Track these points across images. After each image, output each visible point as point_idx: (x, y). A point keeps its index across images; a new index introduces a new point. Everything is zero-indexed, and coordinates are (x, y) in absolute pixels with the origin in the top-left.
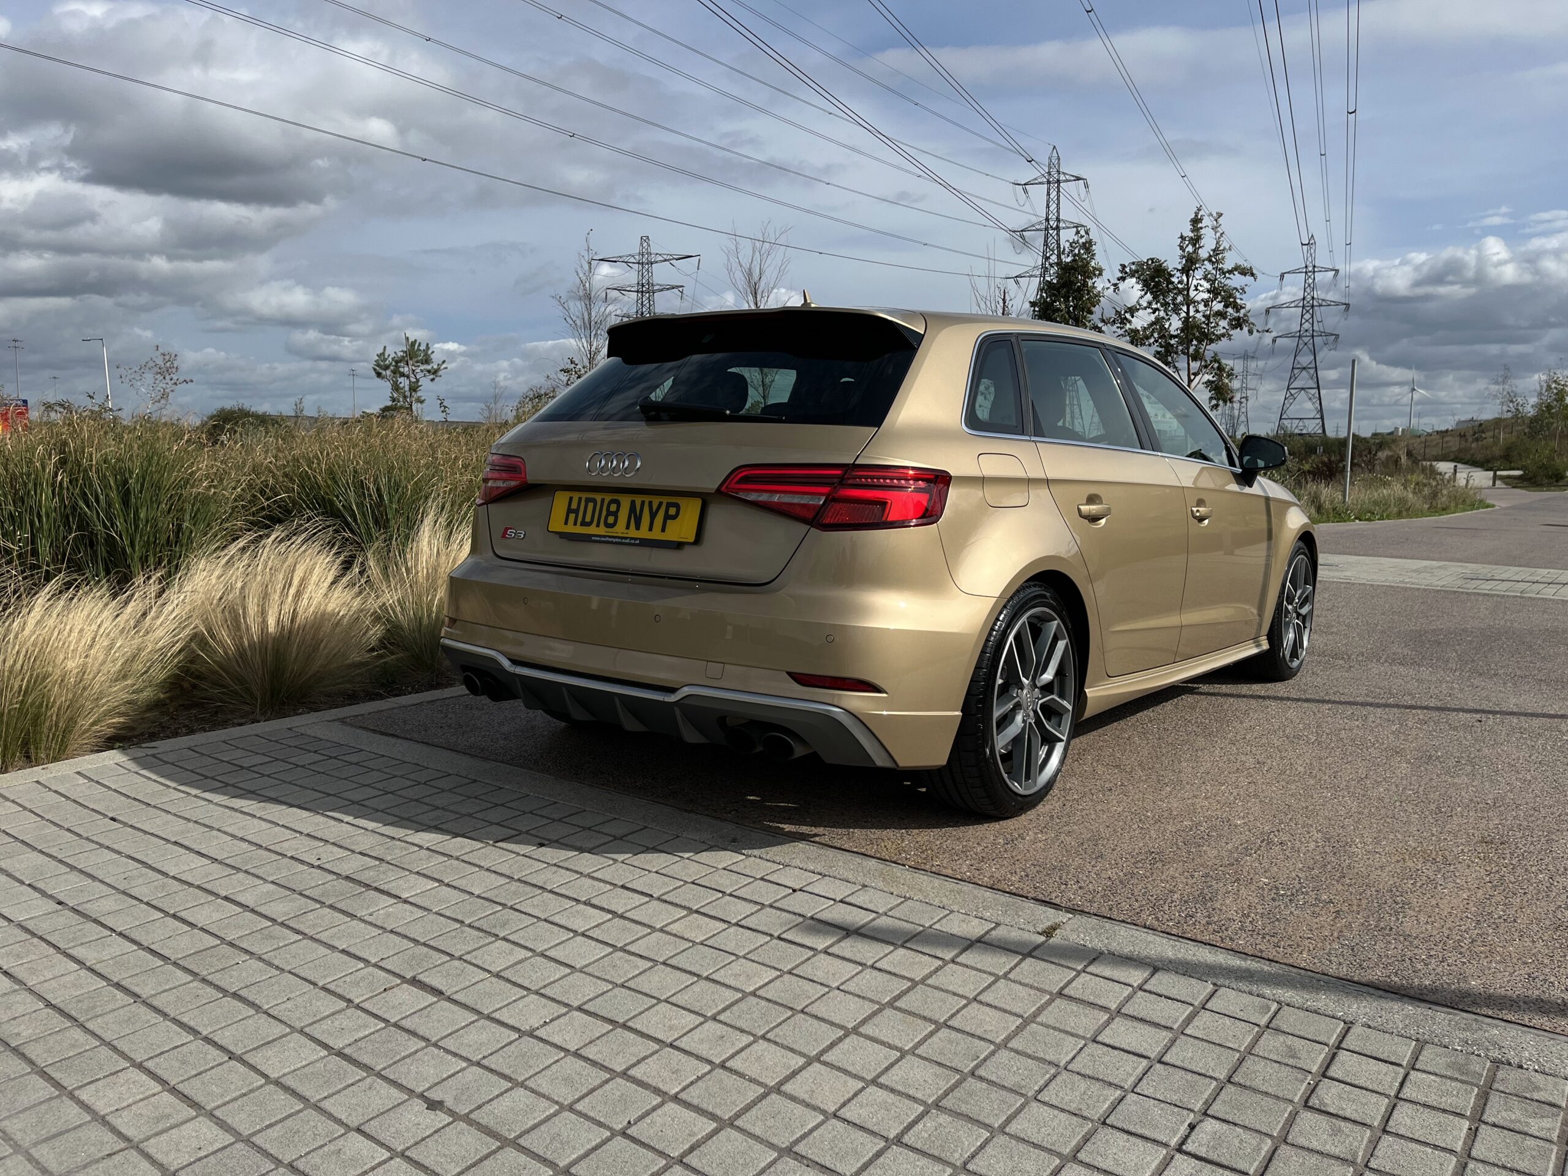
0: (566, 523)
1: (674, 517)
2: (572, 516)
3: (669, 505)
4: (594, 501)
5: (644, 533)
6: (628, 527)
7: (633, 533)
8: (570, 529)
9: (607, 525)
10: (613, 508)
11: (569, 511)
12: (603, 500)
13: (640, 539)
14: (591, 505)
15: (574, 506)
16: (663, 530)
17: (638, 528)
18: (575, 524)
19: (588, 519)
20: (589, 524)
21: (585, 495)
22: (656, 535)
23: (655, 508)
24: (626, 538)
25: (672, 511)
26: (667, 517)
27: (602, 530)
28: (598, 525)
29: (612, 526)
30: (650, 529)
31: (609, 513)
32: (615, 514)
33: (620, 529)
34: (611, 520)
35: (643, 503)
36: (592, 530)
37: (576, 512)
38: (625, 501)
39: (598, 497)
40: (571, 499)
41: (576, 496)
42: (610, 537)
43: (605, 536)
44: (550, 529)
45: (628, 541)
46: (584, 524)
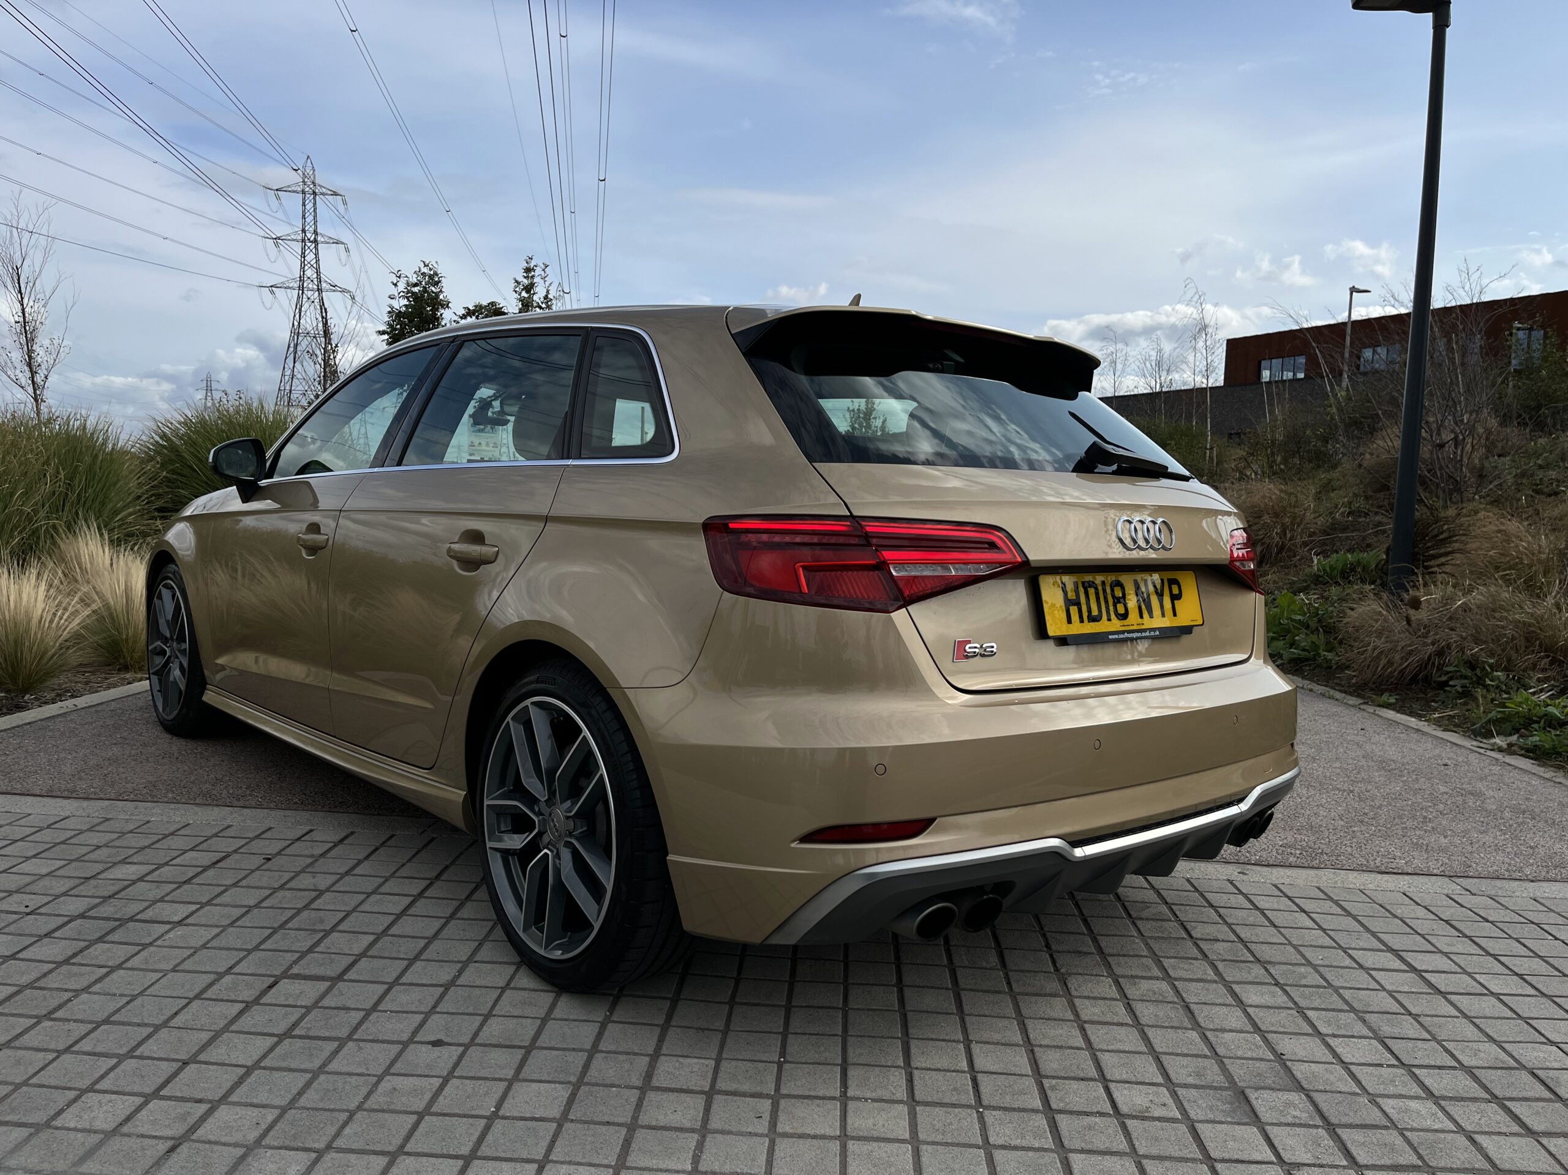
0: (1069, 621)
1: (1179, 596)
2: (1074, 610)
3: (1173, 582)
4: (1092, 584)
5: (1158, 621)
6: (1141, 617)
7: (1147, 622)
8: (1078, 628)
9: (1119, 617)
10: (1118, 591)
11: (1068, 604)
12: (1103, 585)
13: (1159, 629)
14: (1091, 591)
15: (1071, 595)
16: (1175, 614)
17: (1151, 616)
18: (1081, 620)
19: (1095, 612)
20: (1099, 618)
21: (1080, 581)
22: (1170, 620)
23: (1159, 586)
24: (1145, 630)
25: (1176, 591)
26: (1175, 598)
27: (1115, 625)
28: (1109, 619)
29: (1124, 616)
30: (1163, 615)
31: (1116, 601)
32: (1123, 600)
33: (1134, 618)
34: (1121, 609)
35: (1146, 584)
36: (1104, 626)
37: (1077, 602)
38: (1128, 582)
39: (1099, 579)
40: (1064, 585)
41: (1069, 582)
42: (1129, 632)
43: (1123, 632)
44: (1051, 633)
45: (1147, 634)
46: (1093, 619)
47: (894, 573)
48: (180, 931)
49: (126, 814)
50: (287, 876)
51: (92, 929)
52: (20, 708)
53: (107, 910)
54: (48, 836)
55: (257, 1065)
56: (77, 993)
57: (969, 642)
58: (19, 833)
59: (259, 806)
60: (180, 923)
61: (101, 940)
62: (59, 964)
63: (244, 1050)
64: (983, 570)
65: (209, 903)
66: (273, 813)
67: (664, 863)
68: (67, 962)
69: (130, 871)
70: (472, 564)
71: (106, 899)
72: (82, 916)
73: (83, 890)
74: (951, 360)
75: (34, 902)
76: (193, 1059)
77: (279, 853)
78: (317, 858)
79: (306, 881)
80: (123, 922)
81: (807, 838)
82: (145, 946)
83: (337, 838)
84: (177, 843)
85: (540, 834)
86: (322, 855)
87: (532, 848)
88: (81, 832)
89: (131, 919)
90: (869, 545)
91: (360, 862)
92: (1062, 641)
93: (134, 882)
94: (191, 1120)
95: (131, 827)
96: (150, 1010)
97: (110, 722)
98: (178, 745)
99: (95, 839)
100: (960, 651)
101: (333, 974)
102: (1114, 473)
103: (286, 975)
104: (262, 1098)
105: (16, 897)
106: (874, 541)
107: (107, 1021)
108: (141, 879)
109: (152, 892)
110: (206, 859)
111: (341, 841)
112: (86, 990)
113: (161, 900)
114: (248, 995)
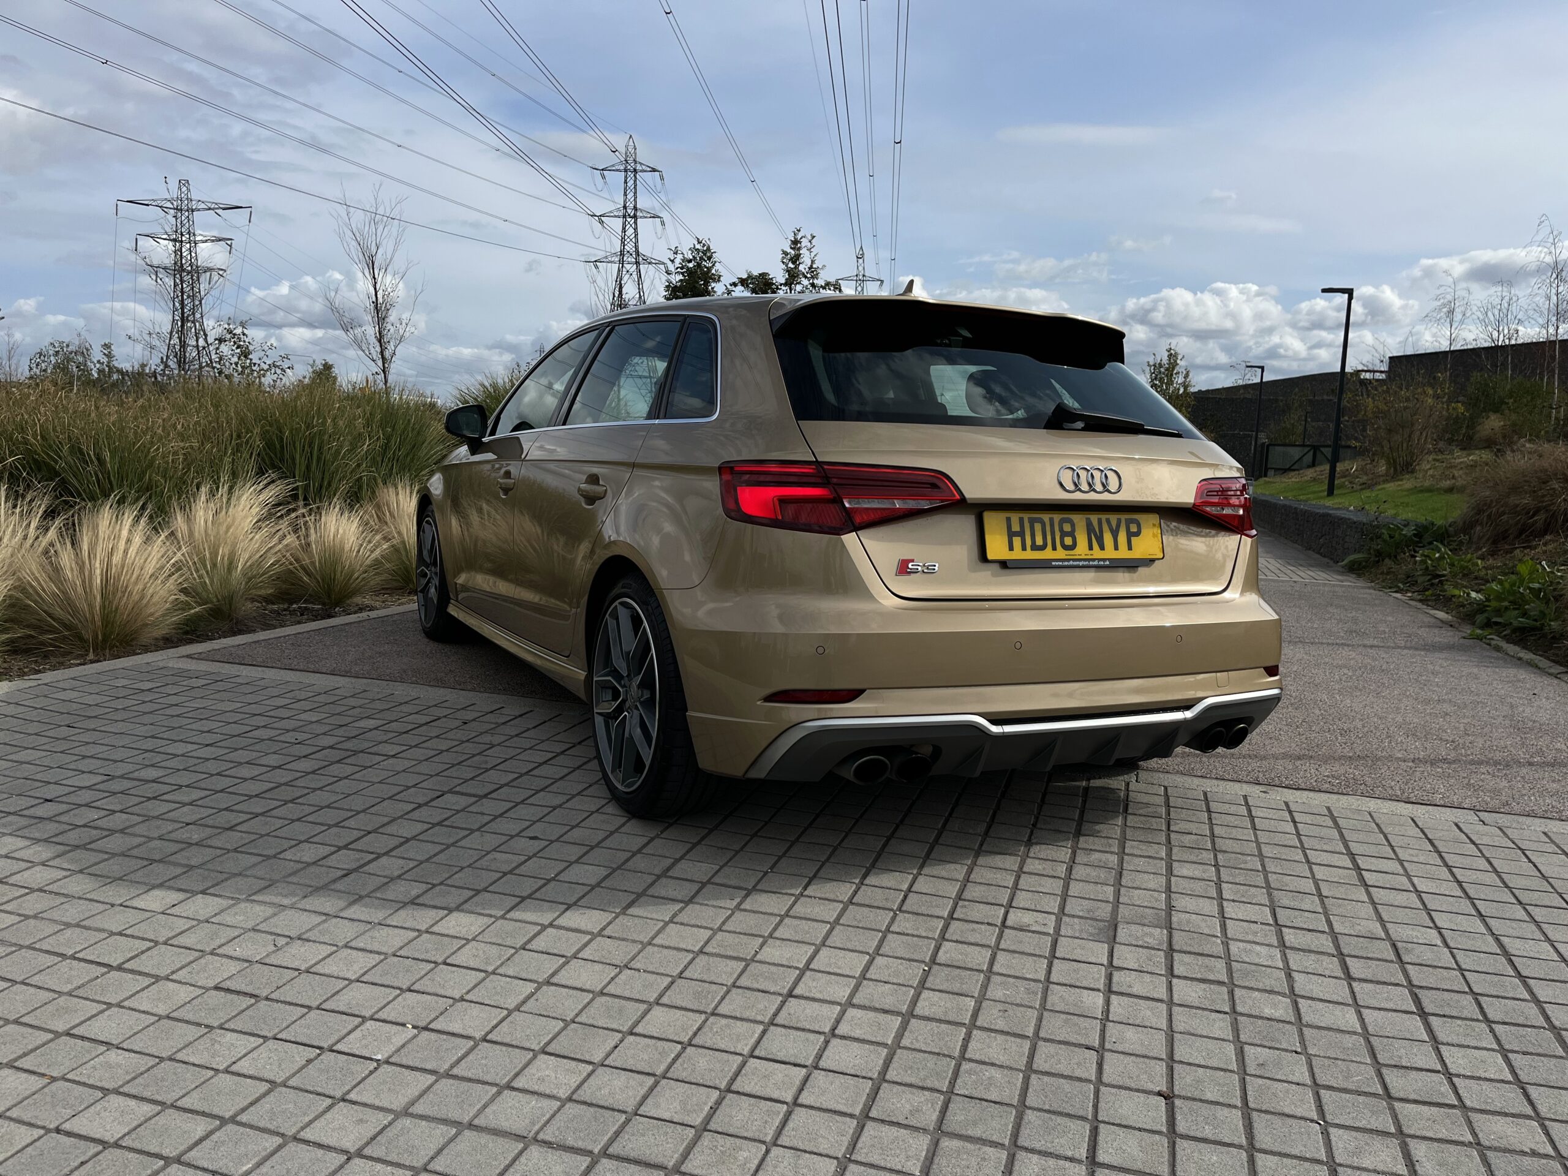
0: (1011, 548)
1: (1137, 534)
2: (1017, 541)
3: (1129, 522)
4: (1039, 521)
5: (1109, 553)
6: (1091, 548)
7: (1097, 553)
8: (1020, 555)
9: (1066, 548)
10: (1067, 528)
11: (1011, 535)
12: (1051, 520)
13: (1109, 559)
14: (1038, 527)
15: (1016, 528)
16: (1130, 548)
17: (1102, 548)
18: (1024, 548)
19: (1039, 541)
20: (1043, 548)
21: (1026, 516)
22: (1123, 553)
23: (1114, 524)
24: (1092, 560)
25: (1133, 528)
26: (1130, 535)
27: (1061, 553)
28: (1054, 548)
29: (1073, 547)
30: (1116, 548)
31: (1064, 534)
32: (1072, 534)
33: (1082, 550)
34: (1068, 541)
35: (1100, 522)
36: (1048, 554)
37: (1021, 534)
38: (1079, 519)
39: (1047, 515)
40: (1008, 520)
41: (1015, 517)
42: (1074, 560)
43: (1068, 560)
44: (990, 556)
45: (1096, 563)
46: (1035, 547)
47: (847, 505)
48: (391, 761)
49: (378, 688)
50: (474, 734)
51: (336, 755)
52: (330, 616)
53: (349, 745)
54: (322, 699)
55: (413, 838)
56: (315, 790)
57: (912, 561)
58: (303, 695)
59: (473, 690)
60: (393, 756)
61: (339, 762)
62: (308, 773)
63: (407, 829)
64: (925, 505)
65: (416, 746)
66: (480, 695)
67: (685, 717)
68: (313, 772)
69: (371, 723)
70: (591, 499)
71: (349, 738)
72: (331, 747)
73: (335, 732)
74: (961, 335)
75: (301, 737)
76: (375, 831)
77: (474, 720)
78: (498, 725)
79: (487, 738)
80: (356, 753)
81: (770, 698)
82: (366, 768)
83: (517, 714)
84: (405, 708)
85: (624, 701)
86: (503, 723)
87: (619, 710)
88: (346, 697)
89: (362, 752)
90: (829, 483)
91: (528, 729)
92: (1004, 564)
93: (371, 730)
94: (362, 862)
95: (380, 696)
96: (358, 803)
97: (389, 628)
98: (432, 646)
99: (352, 702)
100: (904, 568)
101: (481, 793)
102: (1083, 429)
103: (450, 791)
104: (411, 855)
105: (291, 734)
106: (835, 480)
107: (328, 807)
108: (376, 729)
109: (379, 735)
110: (423, 719)
111: (521, 716)
112: (320, 789)
113: (385, 742)
114: (421, 800)
